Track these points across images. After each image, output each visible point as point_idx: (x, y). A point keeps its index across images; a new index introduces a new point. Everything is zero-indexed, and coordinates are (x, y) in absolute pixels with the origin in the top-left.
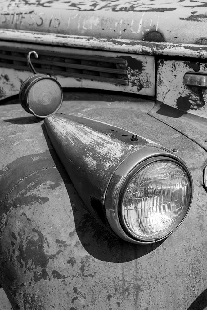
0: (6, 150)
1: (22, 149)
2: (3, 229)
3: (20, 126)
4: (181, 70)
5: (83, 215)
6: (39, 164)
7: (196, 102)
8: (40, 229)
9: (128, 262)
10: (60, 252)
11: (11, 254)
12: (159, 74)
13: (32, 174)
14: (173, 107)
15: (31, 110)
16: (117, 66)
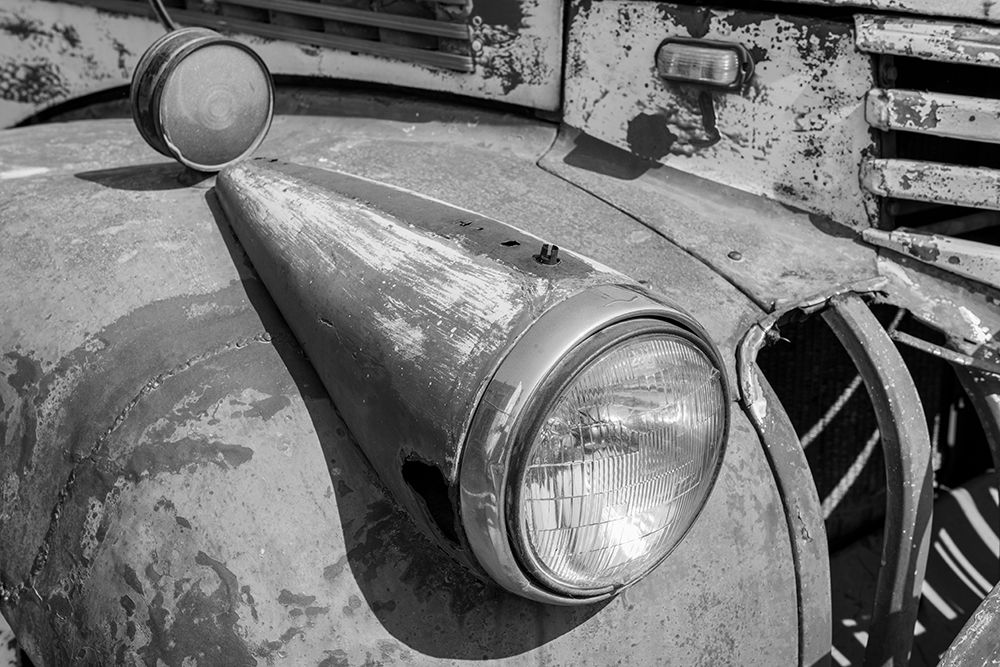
0: (92, 278)
1: (147, 276)
2: (91, 551)
3: (132, 195)
4: (649, 30)
5: (369, 507)
6: (211, 328)
7: (692, 132)
8: (225, 557)
9: (517, 657)
10: (293, 635)
11: (122, 641)
12: (576, 41)
13: (188, 364)
14: (614, 144)
15: (170, 145)
16: (439, 13)
